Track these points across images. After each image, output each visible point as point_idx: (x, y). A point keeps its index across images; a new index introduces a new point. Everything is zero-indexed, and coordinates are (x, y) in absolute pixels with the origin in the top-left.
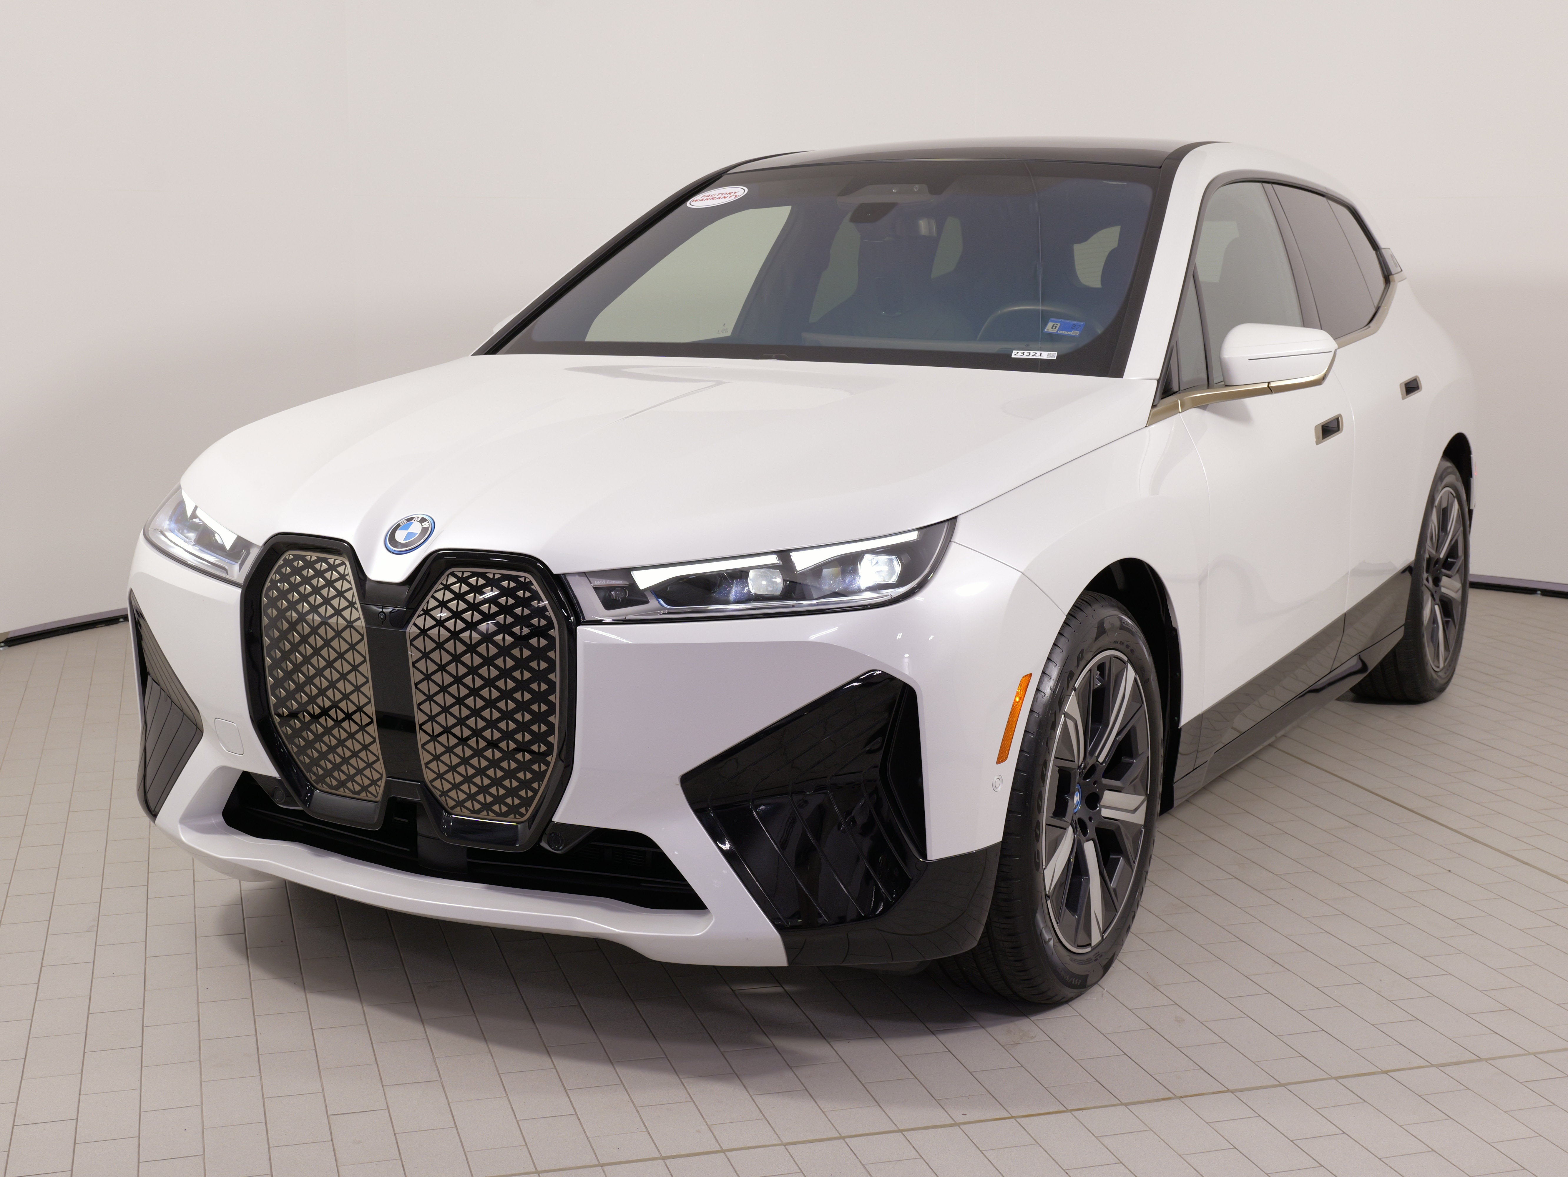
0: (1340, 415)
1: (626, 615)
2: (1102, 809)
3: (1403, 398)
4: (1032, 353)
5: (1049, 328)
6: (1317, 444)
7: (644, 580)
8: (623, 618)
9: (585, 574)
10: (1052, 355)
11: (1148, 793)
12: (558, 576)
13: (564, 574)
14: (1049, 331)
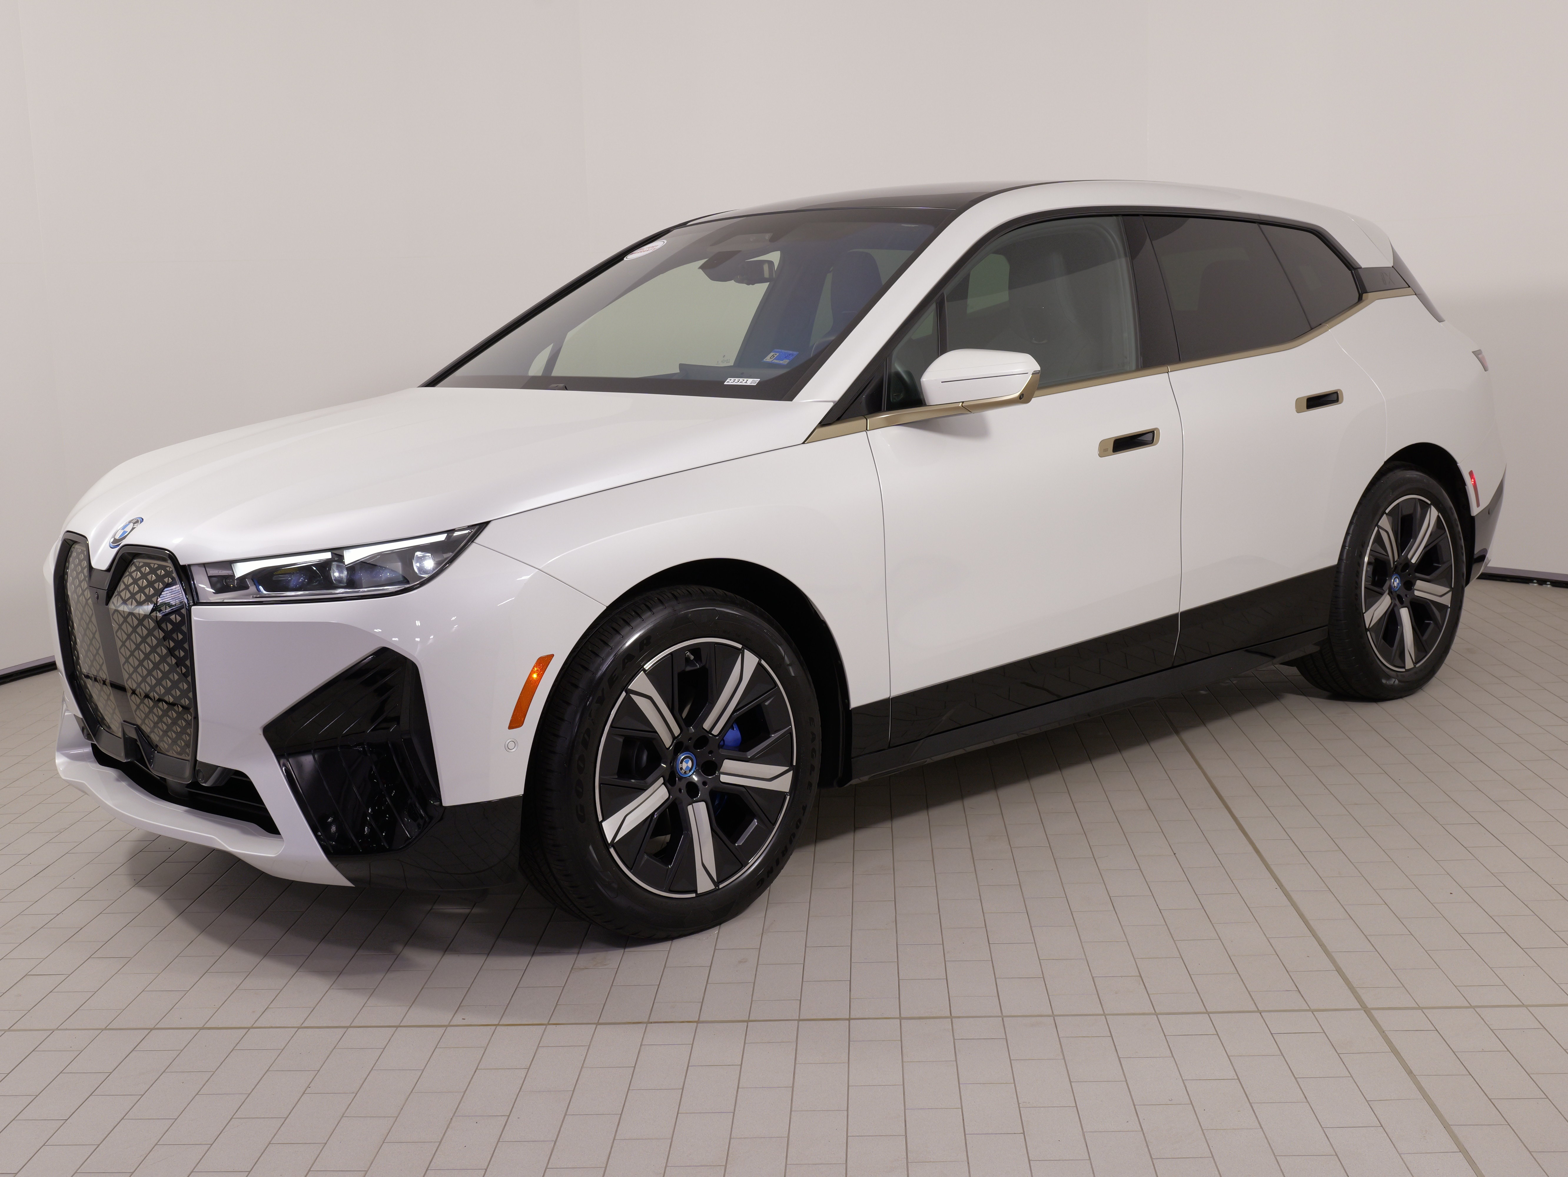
0: (1157, 429)
1: (224, 599)
2: (721, 775)
3: (1299, 411)
4: (741, 380)
5: (768, 359)
6: (1101, 456)
7: (241, 570)
8: (221, 601)
9: (204, 565)
10: (751, 382)
11: (794, 764)
12: (184, 566)
13: (189, 565)
14: (767, 360)
